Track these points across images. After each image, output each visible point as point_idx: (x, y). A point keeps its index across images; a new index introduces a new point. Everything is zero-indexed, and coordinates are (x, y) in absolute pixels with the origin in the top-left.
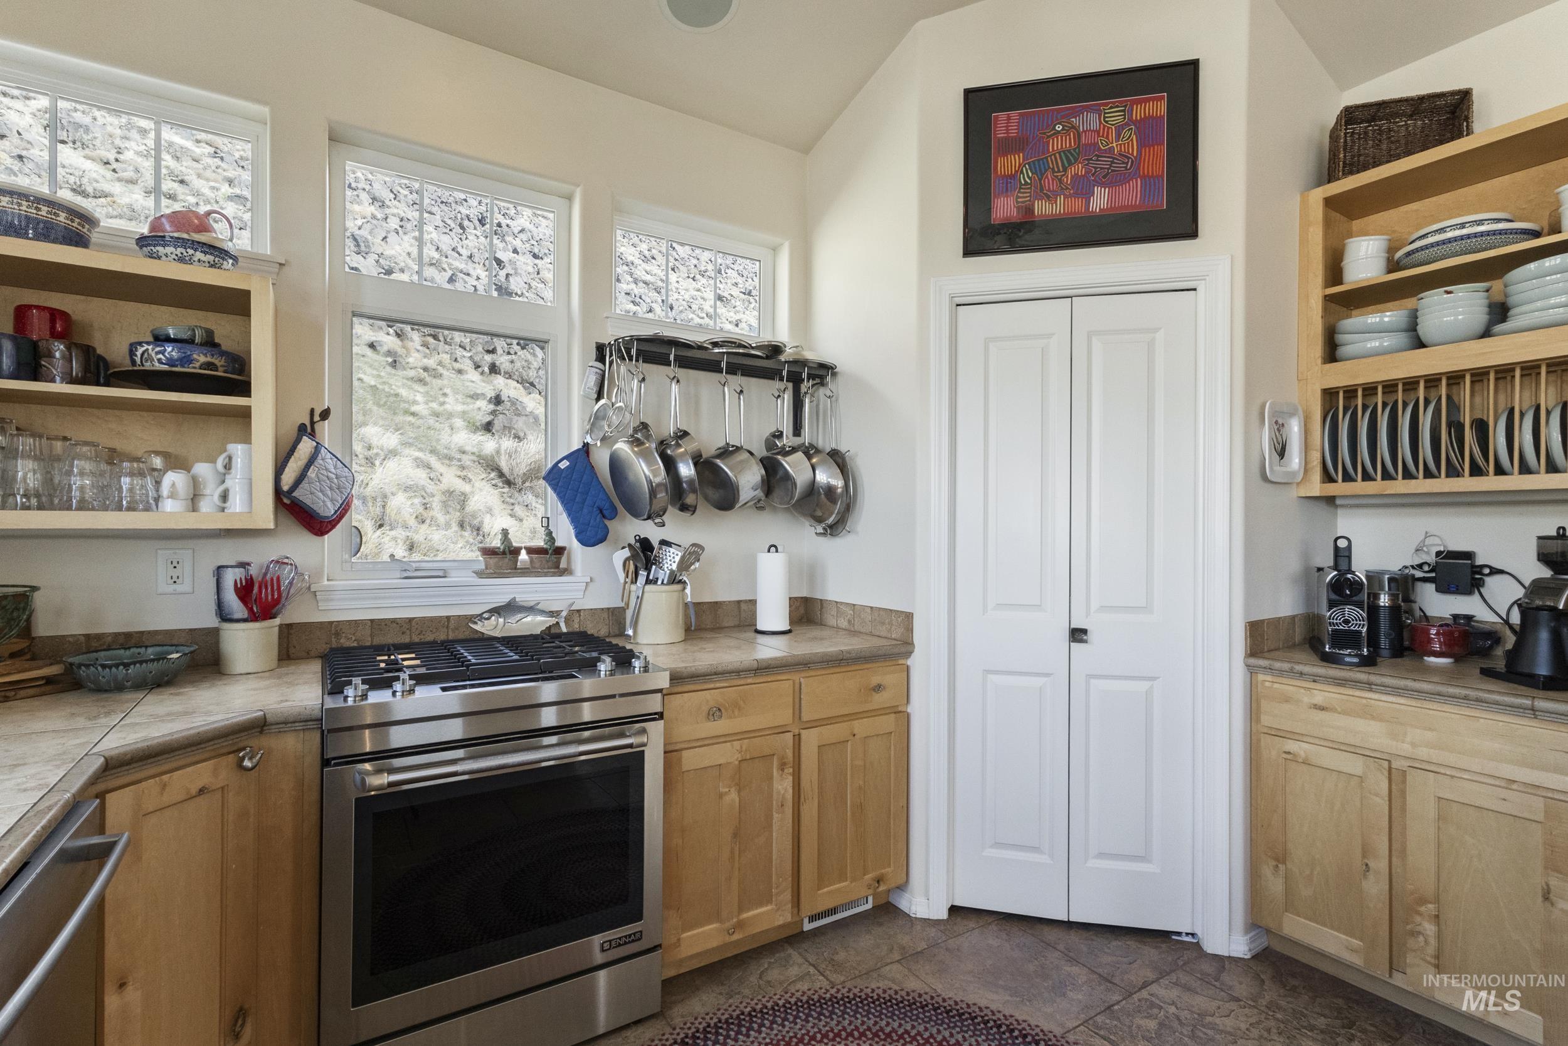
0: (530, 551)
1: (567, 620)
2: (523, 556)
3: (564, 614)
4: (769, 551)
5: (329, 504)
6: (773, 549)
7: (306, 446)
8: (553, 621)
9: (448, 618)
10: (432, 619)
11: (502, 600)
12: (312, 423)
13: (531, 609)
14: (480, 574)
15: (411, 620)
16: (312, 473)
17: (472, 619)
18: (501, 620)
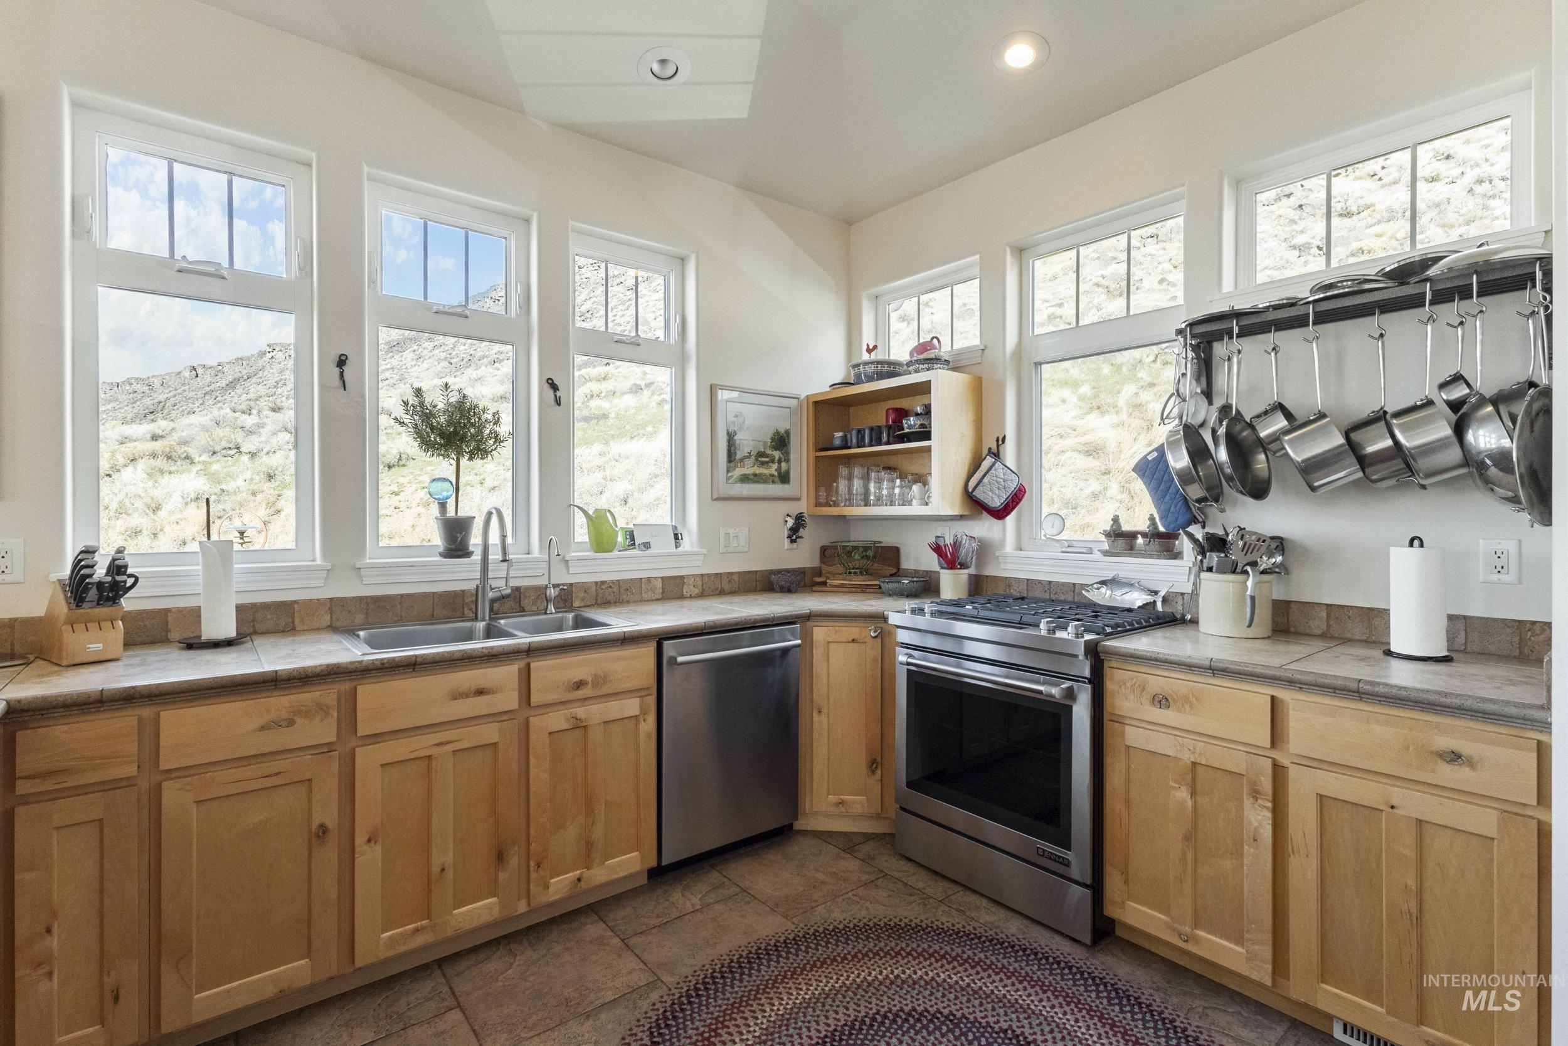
0: (1144, 535)
1: (1165, 600)
2: (1140, 540)
3: (1162, 594)
4: (1411, 544)
5: (996, 499)
6: (1416, 543)
7: (989, 461)
8: (1149, 599)
9: (1074, 584)
10: (1063, 584)
11: (1109, 575)
12: (998, 446)
13: (1129, 585)
14: (1106, 553)
15: (1050, 582)
16: (986, 480)
18: (1109, 592)
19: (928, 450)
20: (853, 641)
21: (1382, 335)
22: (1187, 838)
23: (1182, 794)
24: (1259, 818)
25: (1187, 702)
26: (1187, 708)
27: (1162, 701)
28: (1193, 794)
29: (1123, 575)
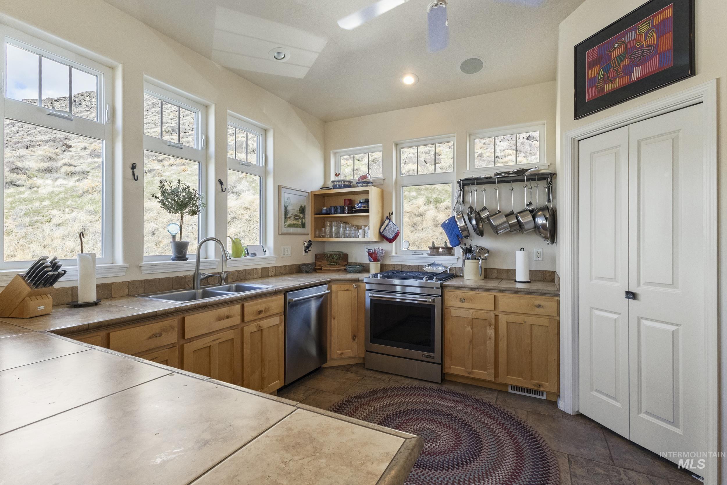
0: (443, 248)
1: (450, 270)
2: (441, 250)
3: (449, 268)
4: (521, 250)
5: (391, 235)
6: (522, 249)
7: (387, 221)
8: (446, 269)
9: (419, 266)
10: (415, 266)
11: (431, 262)
12: (390, 216)
13: (439, 265)
14: (429, 255)
15: (410, 265)
16: (387, 228)
17: (423, 266)
18: (431, 268)
19: (368, 216)
20: (347, 290)
21: (512, 189)
22: (470, 342)
23: (469, 329)
24: (491, 332)
25: (471, 299)
26: (471, 302)
27: (463, 300)
28: (472, 328)
29: (436, 262)
